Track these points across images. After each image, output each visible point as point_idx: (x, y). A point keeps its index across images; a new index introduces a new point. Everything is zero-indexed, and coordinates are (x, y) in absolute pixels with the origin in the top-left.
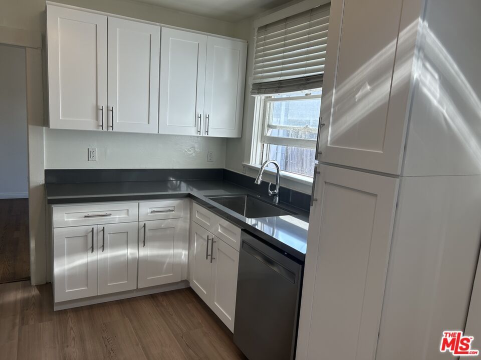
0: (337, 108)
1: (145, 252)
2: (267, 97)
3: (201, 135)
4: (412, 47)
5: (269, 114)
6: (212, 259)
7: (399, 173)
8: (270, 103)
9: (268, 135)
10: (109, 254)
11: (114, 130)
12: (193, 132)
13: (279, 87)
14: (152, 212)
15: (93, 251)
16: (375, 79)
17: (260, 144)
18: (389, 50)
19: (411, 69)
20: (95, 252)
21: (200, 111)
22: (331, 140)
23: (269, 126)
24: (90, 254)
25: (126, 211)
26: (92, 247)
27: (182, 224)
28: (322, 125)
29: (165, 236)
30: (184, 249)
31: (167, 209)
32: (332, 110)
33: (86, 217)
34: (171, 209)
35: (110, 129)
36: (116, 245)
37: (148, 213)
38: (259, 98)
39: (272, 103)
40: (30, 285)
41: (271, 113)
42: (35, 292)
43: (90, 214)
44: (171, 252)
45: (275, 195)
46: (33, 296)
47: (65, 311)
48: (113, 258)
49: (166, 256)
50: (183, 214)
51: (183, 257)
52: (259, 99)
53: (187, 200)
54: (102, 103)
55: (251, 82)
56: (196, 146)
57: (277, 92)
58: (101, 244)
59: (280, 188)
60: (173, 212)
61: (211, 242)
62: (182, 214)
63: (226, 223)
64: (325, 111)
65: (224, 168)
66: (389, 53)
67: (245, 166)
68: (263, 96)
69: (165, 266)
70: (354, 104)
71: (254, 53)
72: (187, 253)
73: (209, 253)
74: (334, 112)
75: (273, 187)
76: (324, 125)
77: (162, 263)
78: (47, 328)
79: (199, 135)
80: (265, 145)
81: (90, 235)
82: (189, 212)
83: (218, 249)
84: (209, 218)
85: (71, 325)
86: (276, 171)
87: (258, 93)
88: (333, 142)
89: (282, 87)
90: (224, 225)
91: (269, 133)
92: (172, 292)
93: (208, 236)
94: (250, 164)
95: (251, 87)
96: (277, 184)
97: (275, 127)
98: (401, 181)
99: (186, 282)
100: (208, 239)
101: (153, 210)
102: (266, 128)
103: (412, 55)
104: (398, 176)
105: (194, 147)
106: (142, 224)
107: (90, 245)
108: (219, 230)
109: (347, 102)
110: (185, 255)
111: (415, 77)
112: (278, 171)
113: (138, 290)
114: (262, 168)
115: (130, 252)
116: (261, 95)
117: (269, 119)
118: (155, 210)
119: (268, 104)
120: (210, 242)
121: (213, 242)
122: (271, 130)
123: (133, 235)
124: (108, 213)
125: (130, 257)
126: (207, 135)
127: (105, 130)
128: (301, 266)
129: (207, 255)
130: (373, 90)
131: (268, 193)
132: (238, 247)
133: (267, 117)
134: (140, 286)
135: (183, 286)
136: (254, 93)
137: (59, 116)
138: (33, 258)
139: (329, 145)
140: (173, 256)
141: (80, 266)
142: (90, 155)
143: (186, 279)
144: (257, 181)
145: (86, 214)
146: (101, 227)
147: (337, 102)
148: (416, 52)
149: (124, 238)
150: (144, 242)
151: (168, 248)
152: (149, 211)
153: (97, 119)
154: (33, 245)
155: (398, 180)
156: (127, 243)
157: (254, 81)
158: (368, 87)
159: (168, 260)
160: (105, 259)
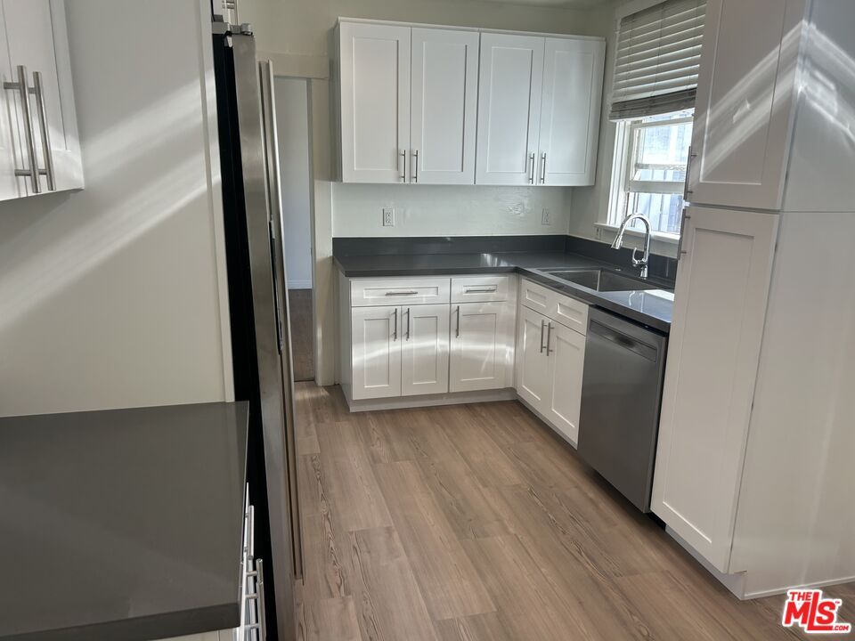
0: (712, 133)
1: (460, 345)
2: (635, 122)
3: (534, 184)
4: (795, 55)
5: (638, 148)
6: (548, 351)
7: (778, 208)
8: (640, 131)
9: (636, 178)
10: (413, 345)
11: (420, 182)
12: (521, 180)
13: (651, 107)
14: (468, 291)
15: (396, 338)
16: (756, 95)
17: (622, 194)
18: (772, 58)
19: (793, 81)
20: (398, 341)
21: (533, 150)
22: (704, 174)
23: (638, 166)
24: (392, 342)
25: (435, 289)
26: (395, 333)
27: (506, 310)
28: (693, 156)
29: (484, 325)
30: (509, 344)
31: (488, 288)
32: (706, 136)
33: (388, 294)
34: (492, 288)
35: (414, 182)
36: (422, 333)
37: (462, 293)
38: (622, 123)
39: (643, 130)
40: (316, 386)
41: (641, 145)
42: (323, 393)
43: (393, 291)
44: (491, 347)
45: (642, 266)
46: (323, 397)
47: (363, 413)
48: (419, 349)
49: (485, 353)
50: (508, 296)
51: (507, 356)
52: (622, 125)
53: (513, 277)
54: (404, 147)
55: (610, 100)
56: (526, 202)
57: (647, 114)
58: (405, 330)
59: (651, 256)
60: (494, 293)
61: (548, 330)
62: (506, 296)
63: (568, 301)
64: (697, 138)
65: (568, 234)
66: (772, 62)
67: (599, 229)
68: (629, 121)
69: (484, 366)
70: (732, 128)
71: (616, 56)
72: (513, 350)
73: (545, 344)
74: (708, 139)
75: (640, 255)
76: (695, 156)
77: (479, 362)
78: (346, 428)
79: (531, 184)
80: (632, 194)
81: (393, 317)
82: (515, 293)
83: (558, 338)
84: (545, 298)
85: (372, 426)
86: (644, 231)
87: (620, 117)
88: (707, 177)
89: (655, 106)
90: (566, 304)
91: (639, 176)
92: (493, 404)
93: (543, 321)
94: (608, 225)
95: (611, 109)
96: (646, 250)
97: (647, 166)
98: (781, 218)
99: (512, 390)
100: (543, 326)
101: (468, 288)
102: (633, 169)
103: (795, 65)
104: (779, 211)
105: (522, 204)
106: (454, 307)
107: (392, 331)
108: (559, 312)
109: (723, 126)
110: (510, 353)
111: (799, 91)
112: (648, 230)
113: (449, 395)
114: (622, 226)
115: (439, 344)
116: (625, 120)
117: (637, 155)
118: (472, 288)
119: (636, 132)
120: (546, 329)
121: (550, 328)
122: (640, 171)
123: (443, 321)
124: (414, 290)
125: (440, 350)
126: (542, 184)
127: (407, 182)
128: (664, 338)
129: (542, 347)
130: (753, 108)
131: (631, 263)
132: (584, 329)
133: (634, 152)
134: (452, 390)
135: (507, 397)
136: (615, 118)
137: (353, 167)
138: (319, 352)
139: (701, 180)
140: (495, 353)
141: (381, 357)
142: (385, 219)
143: (511, 386)
144: (615, 245)
145: (389, 291)
146: (405, 309)
147: (712, 126)
148: (799, 60)
149: (432, 325)
150: (457, 331)
151: (488, 341)
152: (464, 289)
153: (398, 168)
154: (319, 334)
155: (777, 216)
156: (436, 331)
157: (615, 99)
158: (748, 106)
159: (487, 358)
160: (410, 351)
